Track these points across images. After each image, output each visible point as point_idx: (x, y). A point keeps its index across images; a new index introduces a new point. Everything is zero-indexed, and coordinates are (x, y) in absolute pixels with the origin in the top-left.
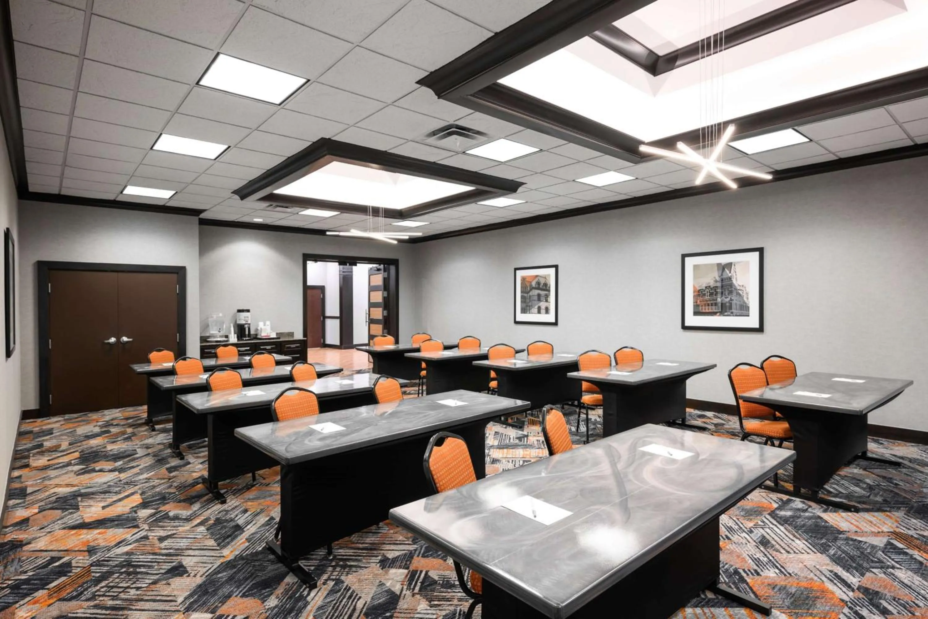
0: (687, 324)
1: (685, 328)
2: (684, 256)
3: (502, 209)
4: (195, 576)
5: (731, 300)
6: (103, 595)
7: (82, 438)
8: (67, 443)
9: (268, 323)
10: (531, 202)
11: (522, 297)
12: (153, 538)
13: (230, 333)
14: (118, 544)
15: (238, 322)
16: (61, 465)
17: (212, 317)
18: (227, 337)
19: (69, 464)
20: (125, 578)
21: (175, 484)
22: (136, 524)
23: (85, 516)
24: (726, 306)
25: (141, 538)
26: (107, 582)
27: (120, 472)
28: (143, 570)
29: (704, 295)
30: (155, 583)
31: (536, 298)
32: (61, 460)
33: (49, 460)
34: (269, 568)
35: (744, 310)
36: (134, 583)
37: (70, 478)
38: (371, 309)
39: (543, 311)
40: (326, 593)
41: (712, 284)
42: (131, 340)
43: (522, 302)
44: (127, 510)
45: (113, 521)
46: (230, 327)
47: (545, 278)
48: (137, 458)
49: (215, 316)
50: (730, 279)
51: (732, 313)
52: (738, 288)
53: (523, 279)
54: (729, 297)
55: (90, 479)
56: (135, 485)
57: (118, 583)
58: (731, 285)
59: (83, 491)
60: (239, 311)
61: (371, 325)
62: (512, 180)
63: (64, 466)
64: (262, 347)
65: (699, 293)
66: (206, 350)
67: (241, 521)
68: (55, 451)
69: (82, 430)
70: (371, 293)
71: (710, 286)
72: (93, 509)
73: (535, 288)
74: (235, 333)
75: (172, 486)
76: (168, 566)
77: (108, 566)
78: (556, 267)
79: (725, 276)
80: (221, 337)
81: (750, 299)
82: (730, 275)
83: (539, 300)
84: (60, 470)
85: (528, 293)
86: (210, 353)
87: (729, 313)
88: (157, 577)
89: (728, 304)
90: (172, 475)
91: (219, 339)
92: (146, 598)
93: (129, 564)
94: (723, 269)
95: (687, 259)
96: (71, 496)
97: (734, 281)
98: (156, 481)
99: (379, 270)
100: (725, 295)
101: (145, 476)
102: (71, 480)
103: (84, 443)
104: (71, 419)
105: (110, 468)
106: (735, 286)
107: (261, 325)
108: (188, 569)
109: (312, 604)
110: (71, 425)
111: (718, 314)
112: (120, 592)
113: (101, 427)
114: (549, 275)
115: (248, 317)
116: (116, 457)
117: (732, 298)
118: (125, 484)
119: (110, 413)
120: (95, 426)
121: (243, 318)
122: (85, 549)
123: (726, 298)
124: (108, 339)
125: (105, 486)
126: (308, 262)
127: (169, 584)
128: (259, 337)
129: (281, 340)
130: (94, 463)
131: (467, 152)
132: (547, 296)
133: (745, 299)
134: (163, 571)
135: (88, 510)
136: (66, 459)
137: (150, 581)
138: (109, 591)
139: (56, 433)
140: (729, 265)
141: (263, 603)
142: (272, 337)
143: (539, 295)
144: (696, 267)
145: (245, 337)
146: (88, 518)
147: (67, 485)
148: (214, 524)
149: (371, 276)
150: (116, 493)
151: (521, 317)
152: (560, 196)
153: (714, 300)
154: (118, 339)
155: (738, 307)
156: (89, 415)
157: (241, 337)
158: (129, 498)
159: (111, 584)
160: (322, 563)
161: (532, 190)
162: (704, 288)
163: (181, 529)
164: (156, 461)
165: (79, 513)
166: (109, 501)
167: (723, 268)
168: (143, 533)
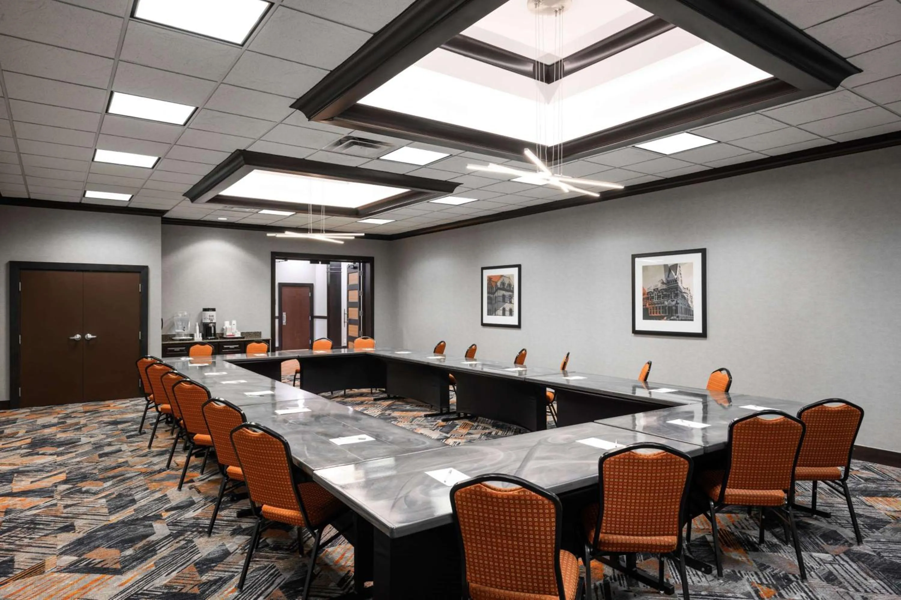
0: (637, 328)
1: (636, 332)
2: (634, 257)
3: (458, 207)
4: (79, 533)
5: (677, 303)
6: (4, 542)
7: (39, 428)
8: (24, 431)
9: (234, 322)
10: (483, 200)
11: (489, 298)
12: (60, 506)
13: (196, 332)
14: (31, 509)
15: (204, 321)
16: (12, 448)
17: (178, 316)
18: (192, 335)
19: (19, 448)
20: (25, 531)
21: (100, 467)
22: (52, 495)
23: (15, 487)
24: (672, 310)
25: (51, 505)
26: (10, 533)
27: (58, 456)
28: (41, 526)
29: (653, 298)
30: (46, 535)
31: (501, 298)
32: (13, 445)
33: (3, 444)
34: (140, 530)
35: (689, 315)
36: (30, 535)
37: (15, 459)
38: (350, 309)
39: (507, 313)
40: (174, 548)
41: (660, 286)
42: (95, 337)
43: (488, 303)
44: (50, 484)
45: (35, 492)
46: (196, 326)
47: (509, 278)
48: (78, 445)
49: (180, 315)
50: (676, 281)
51: (678, 317)
52: (683, 291)
53: (490, 279)
54: (675, 300)
55: (32, 460)
56: (66, 467)
57: (18, 534)
58: (677, 288)
59: (21, 469)
60: (205, 310)
61: (350, 326)
62: (446, 181)
63: (14, 450)
64: (225, 346)
65: (648, 297)
66: (169, 349)
67: (137, 497)
68: (12, 437)
69: (41, 421)
70: (350, 292)
71: (657, 289)
72: (23, 483)
73: (501, 289)
74: (200, 332)
75: (96, 468)
76: (61, 525)
77: (15, 522)
78: (519, 266)
79: (670, 278)
80: (186, 335)
81: (694, 303)
82: (676, 277)
83: (504, 301)
84: (9, 452)
85: (494, 293)
86: (173, 351)
87: (675, 317)
88: (50, 531)
89: (674, 308)
90: (101, 459)
91: (184, 338)
92: (35, 545)
93: (32, 522)
94: (670, 271)
95: (637, 260)
96: (9, 472)
97: (680, 284)
98: (85, 464)
99: (355, 268)
100: (671, 298)
101: (78, 459)
102: (15, 460)
103: (39, 431)
104: (37, 411)
105: (51, 452)
106: (680, 288)
107: (227, 324)
108: (76, 528)
109: (158, 555)
110: (35, 416)
111: (665, 318)
112: (17, 540)
113: (60, 418)
114: (513, 275)
115: (213, 316)
116: (60, 444)
117: (678, 302)
118: (58, 465)
119: (73, 407)
120: (54, 418)
121: (208, 317)
122: (4, 510)
123: (672, 301)
124: (74, 336)
125: (41, 466)
126: (277, 260)
127: (56, 537)
128: (225, 336)
129: (245, 339)
130: (40, 448)
131: (382, 158)
132: (511, 297)
133: (690, 303)
134: (56, 528)
135: (19, 483)
136: (18, 444)
137: (43, 534)
138: (9, 539)
139: (19, 422)
140: (675, 267)
141: (121, 552)
142: (236, 336)
143: (504, 296)
144: (645, 268)
145: (211, 336)
146: (16, 489)
147: (10, 464)
148: (115, 498)
149: (350, 275)
150: (48, 472)
151: (488, 319)
152: (507, 194)
153: (661, 303)
154: (83, 335)
155: (683, 311)
156: (54, 408)
157: (207, 336)
158: (56, 476)
159: (12, 535)
160: (185, 529)
161: (473, 189)
162: (652, 291)
163: (85, 500)
164: (94, 448)
165: (11, 485)
166: (39, 477)
167: (671, 269)
168: (54, 502)
